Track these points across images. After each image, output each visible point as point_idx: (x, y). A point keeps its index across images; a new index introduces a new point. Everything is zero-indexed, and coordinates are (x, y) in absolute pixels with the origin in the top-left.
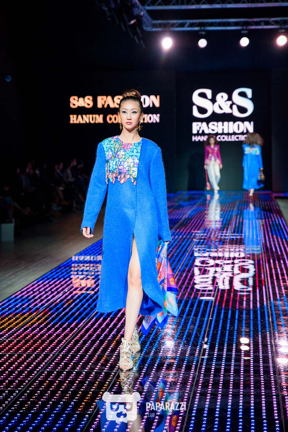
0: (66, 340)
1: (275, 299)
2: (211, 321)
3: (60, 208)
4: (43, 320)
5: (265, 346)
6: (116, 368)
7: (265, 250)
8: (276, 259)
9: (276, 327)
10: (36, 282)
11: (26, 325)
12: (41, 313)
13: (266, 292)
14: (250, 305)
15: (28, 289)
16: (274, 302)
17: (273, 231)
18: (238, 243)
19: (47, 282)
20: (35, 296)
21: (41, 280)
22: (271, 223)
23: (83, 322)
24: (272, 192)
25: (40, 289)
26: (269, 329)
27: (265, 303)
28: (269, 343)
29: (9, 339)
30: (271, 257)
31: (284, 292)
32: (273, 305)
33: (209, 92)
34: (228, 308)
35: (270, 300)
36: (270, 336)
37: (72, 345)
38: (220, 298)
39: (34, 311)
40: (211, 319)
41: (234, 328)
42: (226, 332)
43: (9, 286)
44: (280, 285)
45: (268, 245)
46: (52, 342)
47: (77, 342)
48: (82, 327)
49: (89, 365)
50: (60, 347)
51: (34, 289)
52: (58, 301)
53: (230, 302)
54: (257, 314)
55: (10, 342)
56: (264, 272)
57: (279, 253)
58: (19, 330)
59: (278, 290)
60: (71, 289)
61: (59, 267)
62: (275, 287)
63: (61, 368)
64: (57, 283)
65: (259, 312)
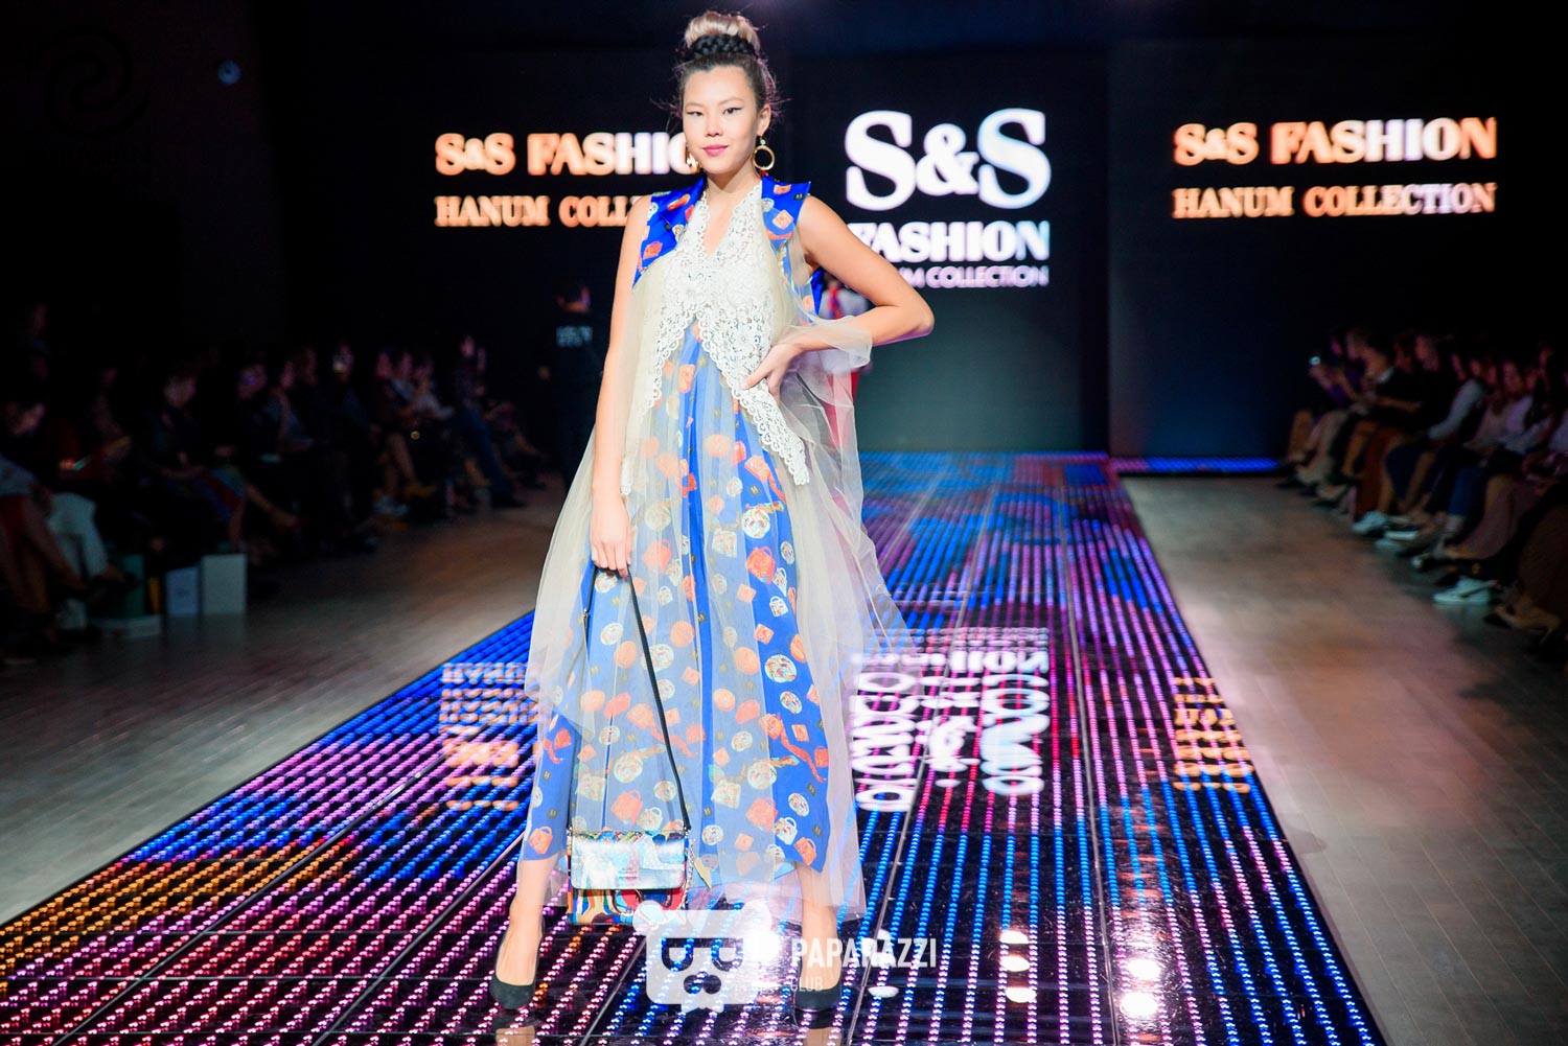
0: (413, 934)
1: (1114, 800)
2: (901, 870)
3: (403, 509)
4: (338, 871)
5: (1077, 950)
6: (581, 1024)
7: (1082, 641)
8: (1120, 672)
9: (1113, 890)
10: (316, 746)
11: (279, 884)
12: (329, 847)
13: (1084, 776)
14: (1028, 819)
15: (289, 768)
16: (1111, 809)
17: (1112, 582)
18: (995, 619)
19: (354, 745)
20: (312, 792)
21: (334, 741)
22: (1103, 554)
23: (473, 875)
24: (1110, 456)
25: (330, 768)
26: (1091, 896)
27: (1080, 814)
28: (1090, 940)
29: (223, 932)
30: (1102, 666)
31: (1143, 779)
32: (1105, 818)
33: (900, 124)
34: (955, 830)
35: (1097, 803)
36: (1096, 920)
37: (432, 952)
38: (930, 798)
39: (309, 842)
40: (899, 863)
41: (975, 894)
42: (948, 907)
43: (226, 759)
44: (1131, 754)
45: (1094, 628)
46: (364, 940)
47: (449, 941)
48: (466, 892)
49: (488, 1014)
50: (393, 958)
51: (309, 768)
52: (388, 809)
53: (963, 810)
54: (1054, 849)
55: (225, 940)
56: (1078, 712)
57: (1130, 652)
58: (254, 902)
59: (1125, 769)
60: (432, 770)
61: (395, 698)
62: (1113, 761)
63: (393, 1025)
64: (385, 751)
65: (1059, 842)
